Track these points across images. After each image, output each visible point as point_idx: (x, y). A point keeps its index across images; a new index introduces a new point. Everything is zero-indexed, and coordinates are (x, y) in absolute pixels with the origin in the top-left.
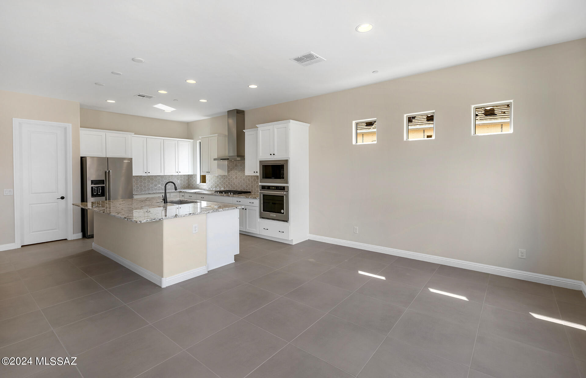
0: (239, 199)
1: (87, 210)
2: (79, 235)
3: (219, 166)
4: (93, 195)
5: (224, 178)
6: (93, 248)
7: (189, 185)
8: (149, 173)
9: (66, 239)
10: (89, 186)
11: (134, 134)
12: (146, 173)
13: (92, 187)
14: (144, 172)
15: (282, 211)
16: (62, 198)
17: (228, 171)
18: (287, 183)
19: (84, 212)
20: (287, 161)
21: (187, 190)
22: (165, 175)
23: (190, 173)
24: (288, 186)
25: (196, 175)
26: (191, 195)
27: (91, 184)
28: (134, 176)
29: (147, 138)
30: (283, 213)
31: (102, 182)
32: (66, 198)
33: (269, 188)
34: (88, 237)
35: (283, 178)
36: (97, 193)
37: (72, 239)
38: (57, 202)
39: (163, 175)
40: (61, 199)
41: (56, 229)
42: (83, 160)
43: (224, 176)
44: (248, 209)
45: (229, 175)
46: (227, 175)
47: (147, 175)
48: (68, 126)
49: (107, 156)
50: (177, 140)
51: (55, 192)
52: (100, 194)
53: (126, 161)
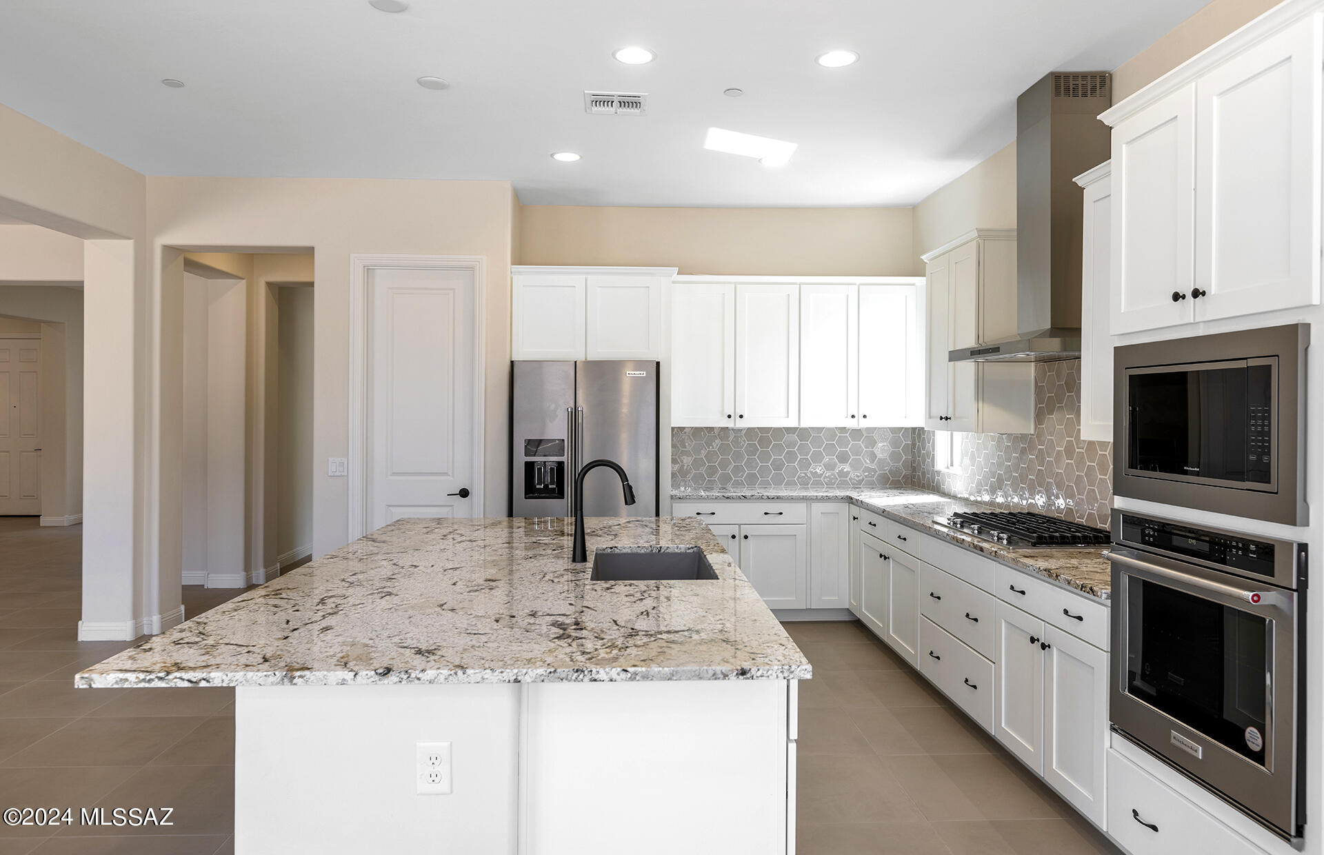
0: (1018, 579)
4: (531, 492)
5: (1022, 451)
8: (741, 416)
10: (519, 458)
11: (679, 273)
12: (729, 416)
13: (526, 463)
14: (722, 412)
15: (1252, 738)
16: (464, 493)
17: (1039, 417)
18: (1296, 517)
20: (1295, 336)
21: (873, 494)
22: (805, 426)
24: (1303, 548)
27: (526, 455)
29: (735, 284)
30: (1261, 758)
32: (472, 494)
36: (547, 484)
38: (449, 506)
39: (799, 425)
40: (461, 496)
43: (1023, 437)
44: (1059, 650)
45: (1039, 434)
46: (1032, 433)
47: (735, 424)
48: (477, 263)
49: (588, 356)
50: (855, 284)
51: (446, 474)
52: (555, 489)
53: (636, 373)
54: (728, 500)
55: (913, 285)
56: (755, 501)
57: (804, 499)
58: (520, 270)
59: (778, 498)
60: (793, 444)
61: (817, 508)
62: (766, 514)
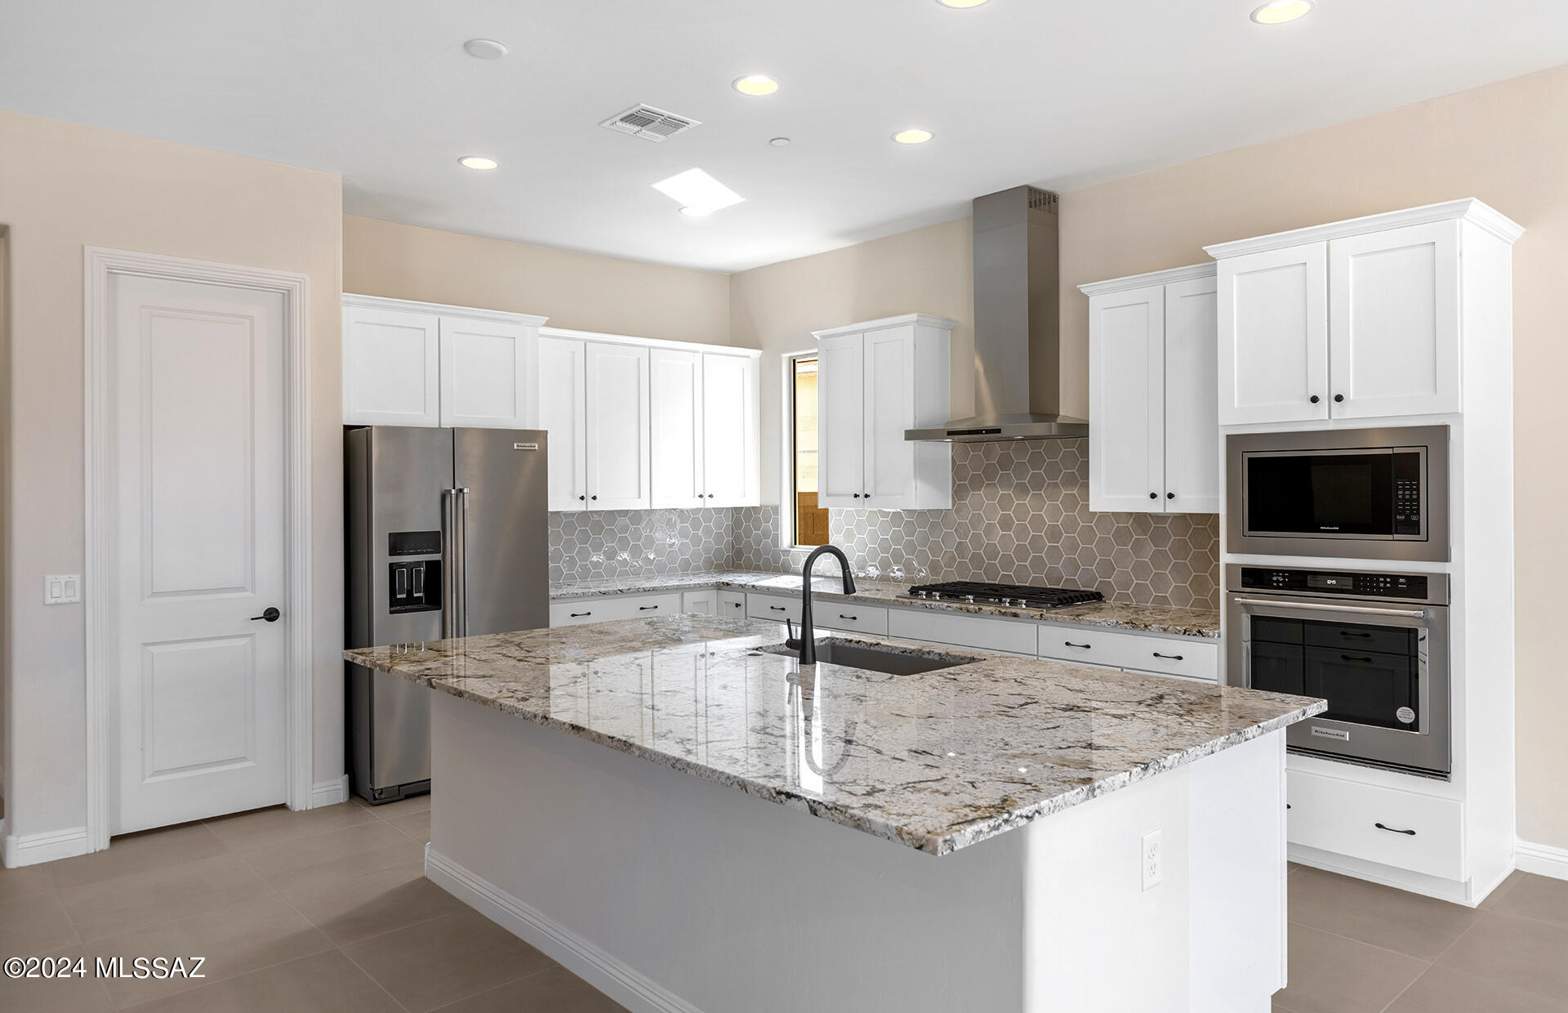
0: (1078, 635)
1: (371, 671)
2: (336, 787)
3: (922, 469)
4: (396, 605)
5: (934, 526)
6: (427, 872)
7: (739, 553)
8: (594, 498)
9: (283, 806)
10: (380, 560)
11: (547, 325)
12: (583, 498)
13: (393, 568)
14: (573, 494)
15: (1404, 714)
16: (271, 615)
17: (958, 492)
18: (1444, 556)
19: (355, 682)
20: (1441, 433)
22: (653, 508)
23: (751, 500)
24: (1449, 574)
25: (776, 510)
26: (779, 602)
27: (391, 554)
28: (552, 513)
29: (586, 342)
30: (1414, 726)
31: (434, 541)
32: (285, 615)
33: (1299, 581)
34: (375, 799)
35: (1412, 527)
36: (410, 593)
37: (310, 807)
38: (250, 635)
39: (649, 508)
40: (267, 619)
41: (244, 759)
42: (354, 440)
43: (933, 513)
45: (961, 511)
46: (950, 508)
47: (587, 508)
48: (298, 284)
49: (442, 422)
50: (698, 352)
51: (242, 589)
52: (422, 597)
53: (526, 444)
54: (605, 596)
55: (748, 357)
56: (632, 595)
57: (677, 589)
58: (351, 300)
59: (654, 589)
60: (625, 529)
61: (690, 597)
62: (641, 609)
